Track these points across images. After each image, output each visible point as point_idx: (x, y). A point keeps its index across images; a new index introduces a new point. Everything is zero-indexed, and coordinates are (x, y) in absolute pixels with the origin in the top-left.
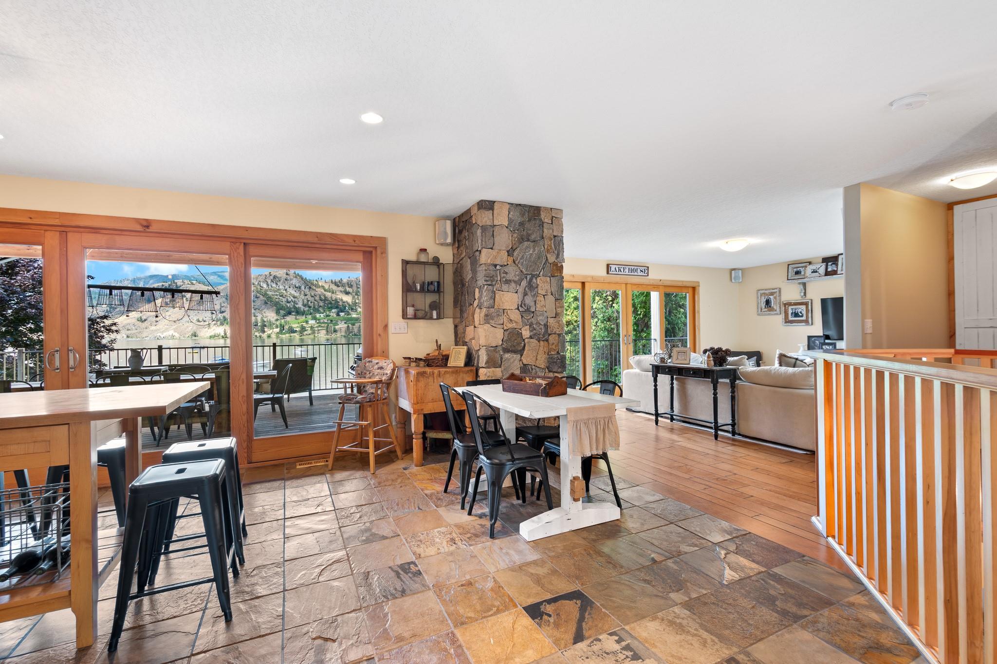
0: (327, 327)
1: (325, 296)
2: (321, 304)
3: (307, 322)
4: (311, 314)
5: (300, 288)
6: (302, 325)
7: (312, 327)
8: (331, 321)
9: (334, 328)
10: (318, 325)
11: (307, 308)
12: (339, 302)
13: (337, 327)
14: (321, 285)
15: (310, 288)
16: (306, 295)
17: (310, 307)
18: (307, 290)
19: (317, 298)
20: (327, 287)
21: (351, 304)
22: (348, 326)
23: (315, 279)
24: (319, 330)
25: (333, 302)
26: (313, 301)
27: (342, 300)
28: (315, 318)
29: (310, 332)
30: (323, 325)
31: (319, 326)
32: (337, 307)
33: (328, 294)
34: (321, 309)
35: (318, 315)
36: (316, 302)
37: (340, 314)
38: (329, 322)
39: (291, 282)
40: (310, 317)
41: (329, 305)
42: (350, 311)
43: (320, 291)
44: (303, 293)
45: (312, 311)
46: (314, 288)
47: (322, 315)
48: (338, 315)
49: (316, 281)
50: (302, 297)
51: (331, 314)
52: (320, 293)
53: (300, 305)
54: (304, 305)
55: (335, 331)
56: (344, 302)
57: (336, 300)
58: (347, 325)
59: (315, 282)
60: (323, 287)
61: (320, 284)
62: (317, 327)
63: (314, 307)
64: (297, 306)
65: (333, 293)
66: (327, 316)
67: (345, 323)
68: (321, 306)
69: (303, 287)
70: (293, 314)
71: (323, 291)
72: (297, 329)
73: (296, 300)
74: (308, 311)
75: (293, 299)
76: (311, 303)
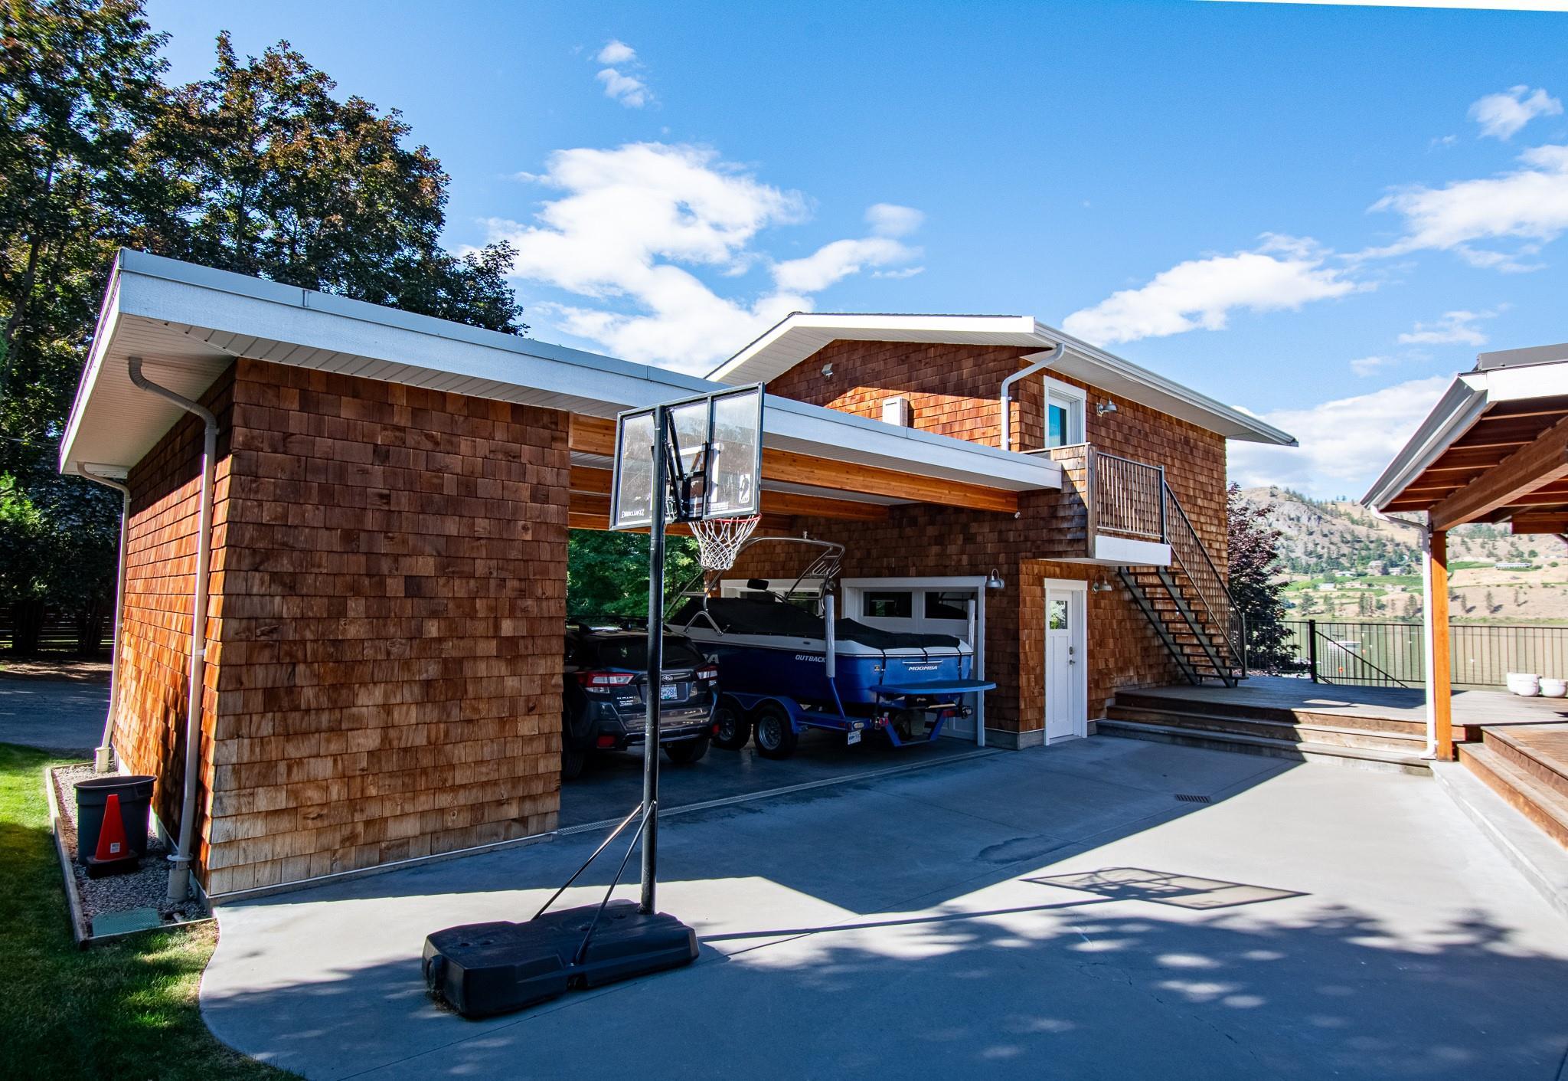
0: (1362, 598)
1: (1352, 533)
2: (1345, 549)
3: (1315, 587)
4: (1322, 571)
5: (1298, 519)
6: (1306, 594)
7: (1326, 599)
8: (1370, 585)
9: (1378, 601)
10: (1339, 593)
11: (1315, 560)
12: (1385, 545)
13: (1384, 599)
14: (1343, 511)
15: (1320, 518)
16: (1311, 534)
17: (1320, 557)
18: (1313, 524)
19: (1336, 539)
20: (1356, 516)
21: (1414, 547)
22: (1412, 597)
23: (1329, 500)
24: (1342, 604)
25: (1372, 546)
26: (1327, 544)
27: (1392, 540)
28: (1332, 580)
29: (1323, 608)
30: (1351, 594)
31: (1343, 596)
32: (1381, 557)
33: (1361, 531)
34: (1343, 560)
35: (1338, 574)
36: (1332, 547)
37: (1391, 570)
38: (1365, 587)
39: (1281, 510)
40: (1321, 576)
41: (1364, 553)
42: (1413, 564)
43: (1341, 524)
44: (1304, 529)
45: (1324, 565)
46: (1329, 518)
47: (1348, 574)
48: (1385, 572)
49: (1333, 504)
50: (1304, 537)
51: (1369, 571)
52: (1341, 528)
53: (1299, 553)
54: (1309, 554)
55: (1381, 607)
56: (1398, 545)
57: (1379, 540)
58: (1407, 595)
59: (1330, 507)
60: (1348, 514)
61: (1342, 509)
62: (1338, 597)
63: (1330, 558)
64: (1293, 555)
65: (1371, 526)
66: (1359, 575)
67: (1403, 590)
68: (1344, 555)
69: (1304, 519)
70: (1286, 570)
71: (1348, 523)
72: (1297, 602)
73: (1290, 543)
74: (1317, 564)
75: (1285, 543)
76: (1323, 548)
